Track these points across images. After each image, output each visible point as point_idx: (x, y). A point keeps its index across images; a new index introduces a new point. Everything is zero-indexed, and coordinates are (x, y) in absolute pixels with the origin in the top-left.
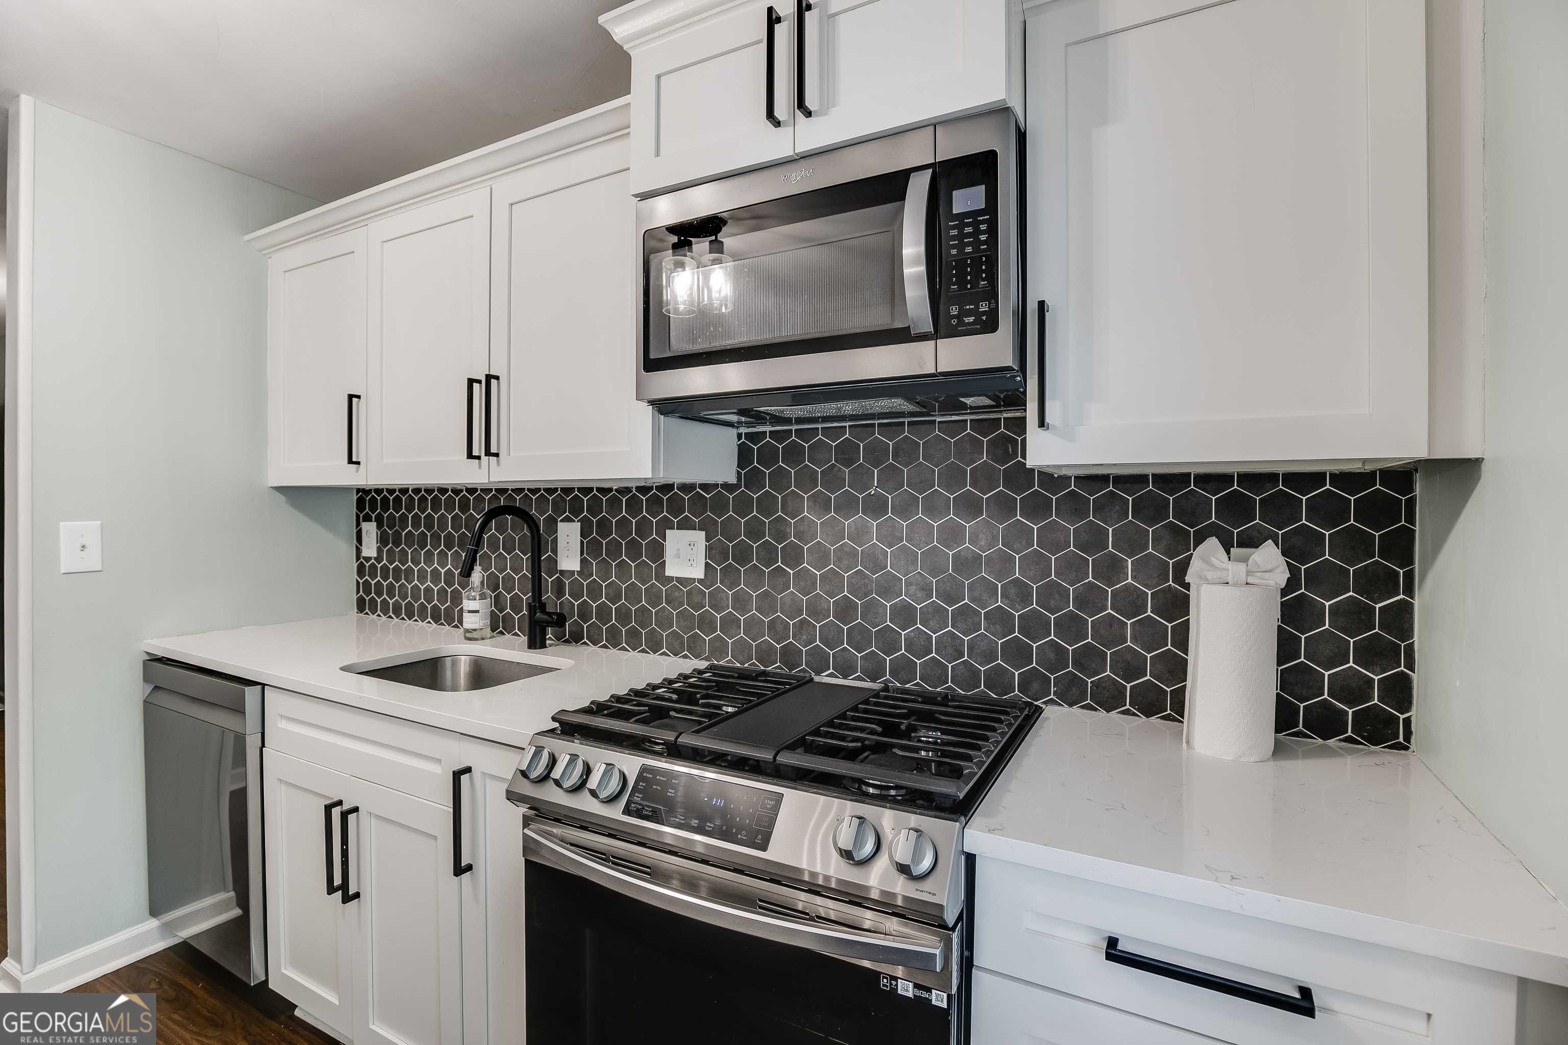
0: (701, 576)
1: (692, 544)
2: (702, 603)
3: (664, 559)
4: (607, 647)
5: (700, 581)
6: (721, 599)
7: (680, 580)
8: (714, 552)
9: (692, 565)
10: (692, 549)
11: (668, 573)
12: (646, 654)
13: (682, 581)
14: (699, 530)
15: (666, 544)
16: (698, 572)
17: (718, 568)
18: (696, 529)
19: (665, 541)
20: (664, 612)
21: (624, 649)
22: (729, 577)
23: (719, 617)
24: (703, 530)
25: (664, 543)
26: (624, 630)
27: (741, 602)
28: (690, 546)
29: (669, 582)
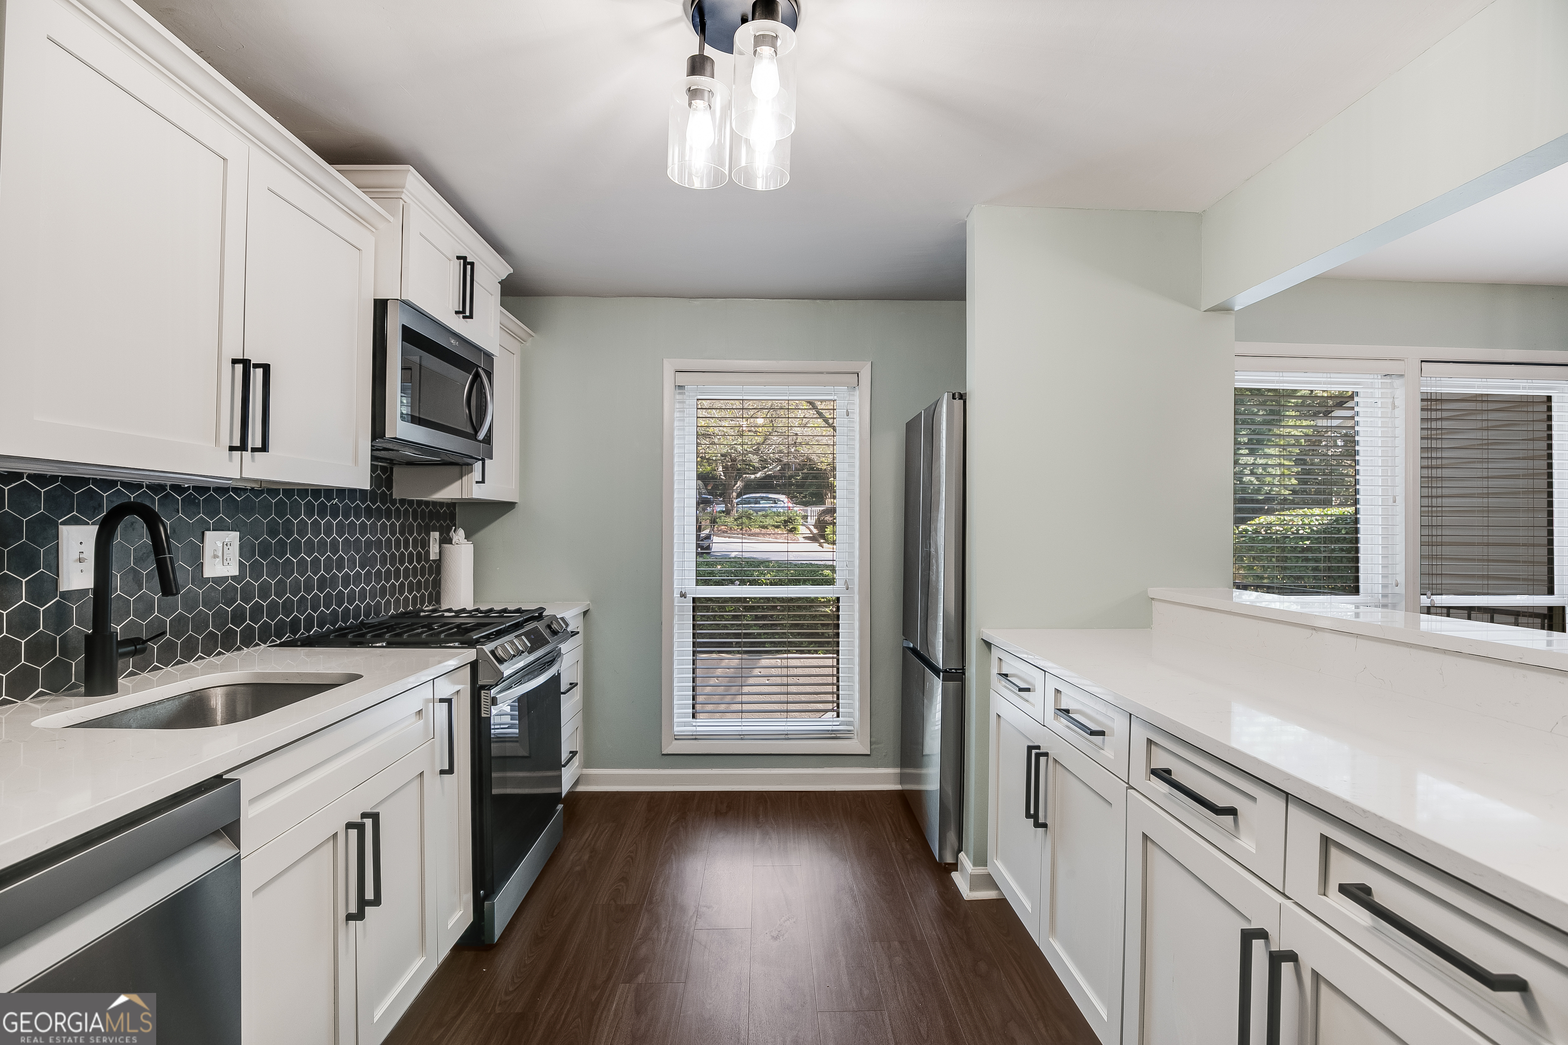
0: (236, 573)
1: (229, 544)
2: (235, 598)
3: (202, 561)
4: (136, 674)
5: (234, 578)
6: (250, 591)
7: (215, 580)
8: (245, 550)
9: (228, 564)
10: (228, 549)
11: (207, 574)
12: (182, 665)
13: (219, 580)
14: (232, 530)
15: (203, 546)
16: (233, 570)
17: (248, 564)
18: (229, 530)
19: (203, 543)
20: (200, 616)
21: (156, 668)
22: (256, 571)
23: (248, 607)
24: (236, 531)
25: (201, 545)
26: (155, 647)
27: (264, 592)
28: (225, 546)
29: (205, 583)
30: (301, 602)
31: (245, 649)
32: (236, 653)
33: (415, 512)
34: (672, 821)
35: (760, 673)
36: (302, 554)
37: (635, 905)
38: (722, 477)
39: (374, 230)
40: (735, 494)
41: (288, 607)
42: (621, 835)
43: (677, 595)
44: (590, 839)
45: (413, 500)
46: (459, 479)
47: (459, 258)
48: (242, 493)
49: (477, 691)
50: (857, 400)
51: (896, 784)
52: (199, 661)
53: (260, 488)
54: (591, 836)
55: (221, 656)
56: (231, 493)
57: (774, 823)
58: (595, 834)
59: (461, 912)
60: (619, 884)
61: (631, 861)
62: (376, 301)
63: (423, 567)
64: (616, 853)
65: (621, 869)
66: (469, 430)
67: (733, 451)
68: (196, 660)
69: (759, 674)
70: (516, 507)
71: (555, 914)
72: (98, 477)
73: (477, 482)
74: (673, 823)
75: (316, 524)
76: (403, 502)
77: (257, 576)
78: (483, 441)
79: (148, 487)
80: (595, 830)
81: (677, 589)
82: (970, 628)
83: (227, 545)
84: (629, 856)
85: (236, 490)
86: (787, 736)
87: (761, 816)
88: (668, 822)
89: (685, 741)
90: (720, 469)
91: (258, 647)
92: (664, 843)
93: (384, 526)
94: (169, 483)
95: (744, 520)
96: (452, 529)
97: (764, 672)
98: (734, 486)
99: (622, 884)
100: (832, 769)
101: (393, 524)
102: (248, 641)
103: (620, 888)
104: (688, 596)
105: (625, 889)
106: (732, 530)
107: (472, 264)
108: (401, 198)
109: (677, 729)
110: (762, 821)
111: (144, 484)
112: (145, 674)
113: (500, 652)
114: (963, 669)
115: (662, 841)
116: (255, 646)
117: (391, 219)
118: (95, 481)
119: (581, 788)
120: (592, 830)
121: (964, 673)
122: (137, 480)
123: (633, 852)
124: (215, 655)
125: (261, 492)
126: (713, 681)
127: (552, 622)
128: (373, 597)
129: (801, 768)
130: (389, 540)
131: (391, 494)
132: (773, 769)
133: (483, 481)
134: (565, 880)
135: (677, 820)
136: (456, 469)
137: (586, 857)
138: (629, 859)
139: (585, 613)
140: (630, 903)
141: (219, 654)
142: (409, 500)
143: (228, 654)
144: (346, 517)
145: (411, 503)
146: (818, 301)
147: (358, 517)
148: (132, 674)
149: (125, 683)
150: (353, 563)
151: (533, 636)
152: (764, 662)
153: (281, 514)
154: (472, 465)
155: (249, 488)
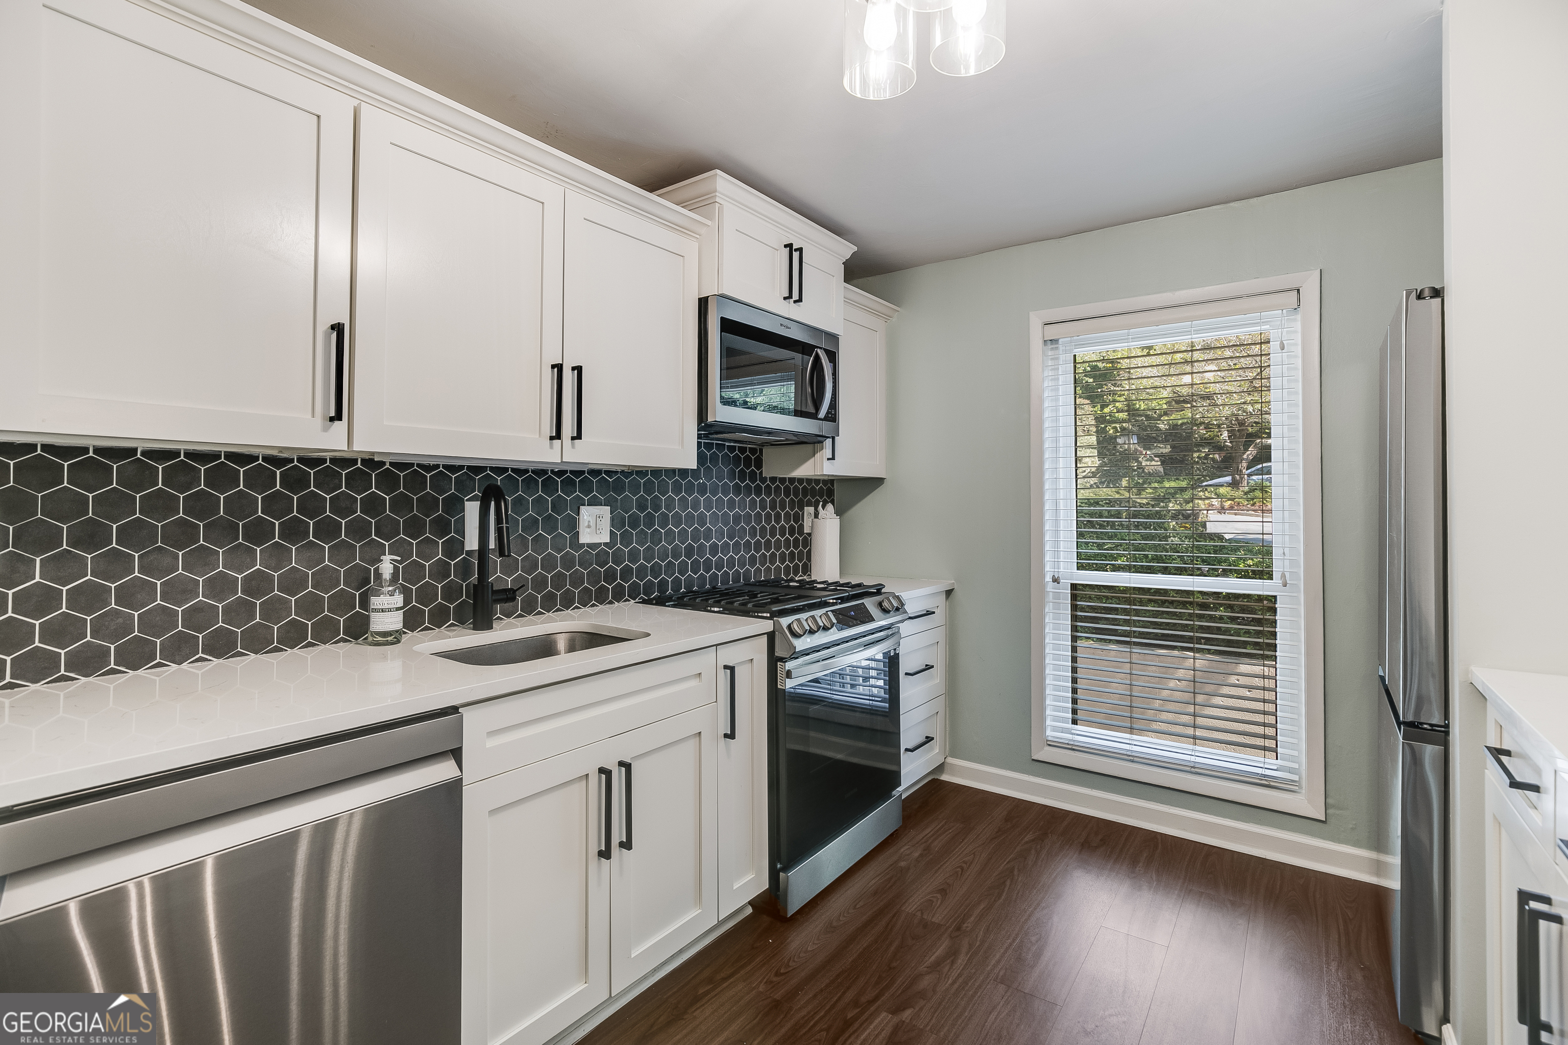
0: (607, 540)
1: (601, 516)
2: (607, 561)
3: (578, 530)
4: (523, 616)
5: (606, 544)
6: (620, 555)
7: (590, 546)
8: (616, 522)
9: (600, 533)
10: (600, 521)
11: (582, 541)
12: (562, 612)
13: (592, 546)
14: (604, 505)
15: (579, 518)
16: (604, 538)
17: (619, 533)
18: (602, 505)
19: (579, 516)
20: (577, 573)
21: (540, 613)
22: (626, 539)
23: (619, 569)
24: (608, 506)
25: (578, 517)
26: (539, 596)
27: (634, 555)
28: (598, 518)
29: (581, 548)
30: (669, 566)
31: (616, 603)
32: (607, 606)
33: (787, 490)
34: (1026, 839)
35: (1238, 680)
36: (670, 526)
37: (942, 925)
38: (1227, 444)
39: (698, 236)
40: (1245, 464)
41: (656, 571)
42: (963, 840)
43: (1048, 578)
44: (930, 835)
45: (786, 478)
46: (812, 457)
47: (786, 246)
48: (613, 475)
49: (774, 661)
50: (1298, 326)
51: (1370, 873)
52: (576, 610)
53: (628, 470)
54: (931, 833)
55: (595, 607)
56: (603, 475)
57: (1154, 878)
58: (938, 831)
59: (753, 876)
60: (934, 895)
61: (960, 873)
62: (700, 300)
63: (796, 540)
64: (949, 859)
65: (945, 879)
66: (812, 410)
67: (1240, 412)
68: (573, 609)
69: (1237, 682)
70: (885, 483)
71: (858, 906)
72: (494, 466)
73: (828, 459)
74: (1027, 843)
75: (683, 499)
76: (773, 479)
77: (627, 543)
78: (826, 419)
79: (533, 471)
80: (939, 827)
81: (1049, 571)
82: (1453, 663)
83: (599, 517)
84: (961, 866)
85: (608, 473)
86: (1194, 770)
87: (1141, 864)
88: (1022, 840)
89: (1060, 749)
90: (1225, 434)
91: (627, 602)
92: (1005, 863)
93: (753, 502)
94: (550, 469)
95: (1258, 493)
96: (819, 504)
97: (1243, 680)
98: (1244, 453)
99: (939, 896)
100: (1262, 827)
101: (763, 500)
102: (619, 596)
103: (935, 900)
104: (1061, 581)
105: (939, 903)
106: (1240, 506)
107: (800, 250)
108: (716, 202)
109: (1049, 733)
110: (1140, 870)
111: (530, 469)
112: (530, 617)
113: (795, 627)
114: (1447, 726)
115: (1004, 861)
116: (625, 601)
117: (709, 223)
118: (492, 469)
119: (945, 777)
120: (937, 826)
121: (1447, 733)
122: (523, 467)
123: (966, 864)
124: (589, 607)
125: (631, 473)
126: (1172, 684)
127: (883, 601)
128: (742, 565)
129: (1214, 815)
130: (759, 514)
131: (761, 473)
132: (1174, 808)
133: (833, 458)
134: (885, 872)
135: (1033, 840)
136: (809, 447)
137: (916, 854)
138: (959, 869)
139: (949, 593)
140: (937, 921)
141: (593, 605)
142: (780, 478)
143: (601, 607)
144: (714, 493)
145: (783, 480)
146: (1232, 204)
147: (725, 493)
148: (520, 616)
149: (515, 622)
150: (721, 534)
151: (854, 613)
152: (1244, 668)
153: (649, 491)
154: (823, 443)
155: (620, 470)
